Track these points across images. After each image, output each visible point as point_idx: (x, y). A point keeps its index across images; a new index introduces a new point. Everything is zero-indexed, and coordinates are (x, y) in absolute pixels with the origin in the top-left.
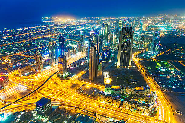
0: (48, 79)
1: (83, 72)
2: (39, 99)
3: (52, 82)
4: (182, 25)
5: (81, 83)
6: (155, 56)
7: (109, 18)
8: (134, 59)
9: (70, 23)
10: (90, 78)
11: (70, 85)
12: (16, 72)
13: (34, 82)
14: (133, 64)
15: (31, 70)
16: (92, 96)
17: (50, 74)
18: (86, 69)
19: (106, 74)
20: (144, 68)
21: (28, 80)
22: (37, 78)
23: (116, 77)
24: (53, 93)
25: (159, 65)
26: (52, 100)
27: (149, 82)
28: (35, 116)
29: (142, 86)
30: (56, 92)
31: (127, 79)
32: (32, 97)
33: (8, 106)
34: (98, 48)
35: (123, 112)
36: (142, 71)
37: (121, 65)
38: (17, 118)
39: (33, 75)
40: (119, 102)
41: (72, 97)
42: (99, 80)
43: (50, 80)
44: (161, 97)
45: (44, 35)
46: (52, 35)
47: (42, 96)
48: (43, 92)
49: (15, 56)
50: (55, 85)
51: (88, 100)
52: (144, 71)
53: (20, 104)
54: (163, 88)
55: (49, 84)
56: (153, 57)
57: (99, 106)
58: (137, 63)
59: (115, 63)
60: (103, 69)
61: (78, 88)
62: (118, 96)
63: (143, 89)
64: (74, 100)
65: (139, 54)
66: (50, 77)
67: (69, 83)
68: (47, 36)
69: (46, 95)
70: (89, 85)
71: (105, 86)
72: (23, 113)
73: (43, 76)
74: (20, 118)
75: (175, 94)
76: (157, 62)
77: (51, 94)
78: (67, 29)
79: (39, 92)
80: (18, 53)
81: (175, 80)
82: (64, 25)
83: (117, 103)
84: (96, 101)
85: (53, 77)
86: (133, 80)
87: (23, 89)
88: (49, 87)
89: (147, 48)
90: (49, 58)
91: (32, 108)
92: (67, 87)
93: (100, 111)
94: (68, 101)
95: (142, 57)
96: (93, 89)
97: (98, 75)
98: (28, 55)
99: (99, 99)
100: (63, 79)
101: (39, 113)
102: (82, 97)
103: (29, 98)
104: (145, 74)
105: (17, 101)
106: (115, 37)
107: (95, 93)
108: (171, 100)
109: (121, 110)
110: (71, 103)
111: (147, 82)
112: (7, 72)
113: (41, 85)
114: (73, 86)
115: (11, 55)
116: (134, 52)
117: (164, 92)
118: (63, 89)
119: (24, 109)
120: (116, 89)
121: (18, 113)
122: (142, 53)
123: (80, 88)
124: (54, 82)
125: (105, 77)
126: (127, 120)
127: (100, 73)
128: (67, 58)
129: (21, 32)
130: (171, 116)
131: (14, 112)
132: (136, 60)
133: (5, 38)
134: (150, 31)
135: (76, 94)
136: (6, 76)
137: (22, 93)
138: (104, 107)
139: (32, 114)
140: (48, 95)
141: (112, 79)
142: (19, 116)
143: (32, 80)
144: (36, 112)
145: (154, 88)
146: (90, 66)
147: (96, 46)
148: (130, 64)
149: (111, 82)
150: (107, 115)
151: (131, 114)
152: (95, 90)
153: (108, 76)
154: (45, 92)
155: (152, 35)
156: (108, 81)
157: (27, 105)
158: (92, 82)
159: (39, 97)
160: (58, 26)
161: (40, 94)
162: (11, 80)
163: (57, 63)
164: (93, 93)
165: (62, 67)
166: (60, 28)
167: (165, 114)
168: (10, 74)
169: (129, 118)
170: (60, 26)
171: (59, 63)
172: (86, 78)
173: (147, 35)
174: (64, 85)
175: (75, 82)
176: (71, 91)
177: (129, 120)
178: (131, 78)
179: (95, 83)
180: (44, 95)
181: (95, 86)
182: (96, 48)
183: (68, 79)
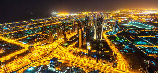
0: (56, 47)
1: (75, 43)
2: (51, 58)
3: (58, 49)
4: (131, 15)
5: (75, 49)
6: (116, 34)
7: (90, 12)
8: (104, 35)
9: (68, 16)
10: (79, 46)
11: (68, 50)
12: (38, 43)
13: (48, 49)
14: (103, 38)
15: (46, 42)
16: (81, 56)
17: (57, 44)
18: (77, 41)
19: (88, 44)
20: (110, 40)
21: (45, 48)
22: (50, 47)
23: (94, 46)
24: (59, 55)
25: (119, 39)
26: (58, 59)
27: (113, 48)
28: (49, 68)
29: (109, 50)
30: (60, 54)
31: (100, 47)
32: (47, 57)
33: (34, 62)
34: (84, 30)
35: (98, 65)
36: (108, 42)
37: (96, 39)
38: (39, 69)
39: (47, 45)
40: (96, 59)
41: (69, 57)
42: (84, 47)
43: (57, 47)
44: (120, 57)
45: (53, 23)
46: (58, 23)
47: (53, 56)
48: (53, 54)
49: (38, 35)
50: (60, 50)
51: (78, 58)
52: (110, 42)
53: (41, 61)
54: (121, 52)
55: (57, 50)
56: (115, 34)
57: (85, 62)
58: (105, 38)
59: (93, 38)
60: (87, 41)
61: (73, 52)
62: (95, 56)
63: (109, 52)
64: (71, 59)
65: (107, 33)
66: (57, 46)
67: (68, 49)
68: (55, 23)
69: (55, 56)
70: (79, 50)
71: (87, 51)
72: (42, 66)
73: (53, 45)
74: (41, 69)
75: (128, 55)
76: (117, 37)
77: (58, 55)
78: (66, 19)
79: (51, 54)
80: (39, 33)
81: (128, 47)
82: (65, 17)
83: (94, 60)
84: (83, 59)
85: (59, 46)
86: (103, 47)
87: (42, 53)
88: (57, 52)
89: (111, 29)
90: (56, 36)
91: (48, 64)
92: (67, 51)
93: (85, 64)
94: (67, 59)
95: (108, 35)
96: (81, 52)
97: (84, 45)
98: (45, 34)
99: (84, 58)
100: (65, 47)
101: (51, 66)
102: (75, 57)
103: (46, 58)
104: (110, 44)
105: (39, 59)
106: (93, 23)
107: (82, 54)
108: (125, 58)
109: (97, 64)
110: (69, 60)
111: (111, 48)
112: (33, 43)
113: (52, 50)
114: (70, 51)
115: (35, 34)
116: (103, 31)
117: (121, 54)
118: (64, 53)
119: (43, 64)
120: (94, 52)
121: (40, 66)
122: (108, 32)
123: (74, 52)
124: (60, 49)
125: (88, 46)
126: (100, 70)
127: (84, 44)
128: (67, 35)
129: (40, 21)
130: (126, 68)
131: (37, 66)
132: (105, 36)
133: (32, 24)
134: (113, 19)
135: (72, 55)
136: (33, 46)
137: (42, 55)
138: (87, 62)
139: (48, 66)
140: (57, 56)
141: (92, 46)
142: (40, 68)
143: (47, 48)
144: (50, 65)
145: (116, 51)
146: (79, 39)
147: (82, 29)
148: (102, 38)
149: (91, 48)
150: (89, 67)
151: (103, 66)
152: (82, 53)
153: (89, 45)
154: (55, 54)
155: (114, 22)
156: (89, 48)
157: (45, 61)
158: (81, 48)
159: (52, 57)
160: (61, 18)
161: (51, 55)
162: (35, 48)
163: (61, 38)
164: (81, 55)
165: (64, 41)
166: (62, 19)
167: (122, 66)
168: (35, 45)
169: (101, 68)
170: (63, 17)
171: (62, 38)
172: (77, 46)
173: (111, 22)
174: (65, 50)
175: (71, 49)
176: (69, 54)
177: (102, 70)
178: (102, 46)
179: (82, 49)
180: (54, 56)
181: (82, 50)
182: (83, 30)
183: (67, 47)
